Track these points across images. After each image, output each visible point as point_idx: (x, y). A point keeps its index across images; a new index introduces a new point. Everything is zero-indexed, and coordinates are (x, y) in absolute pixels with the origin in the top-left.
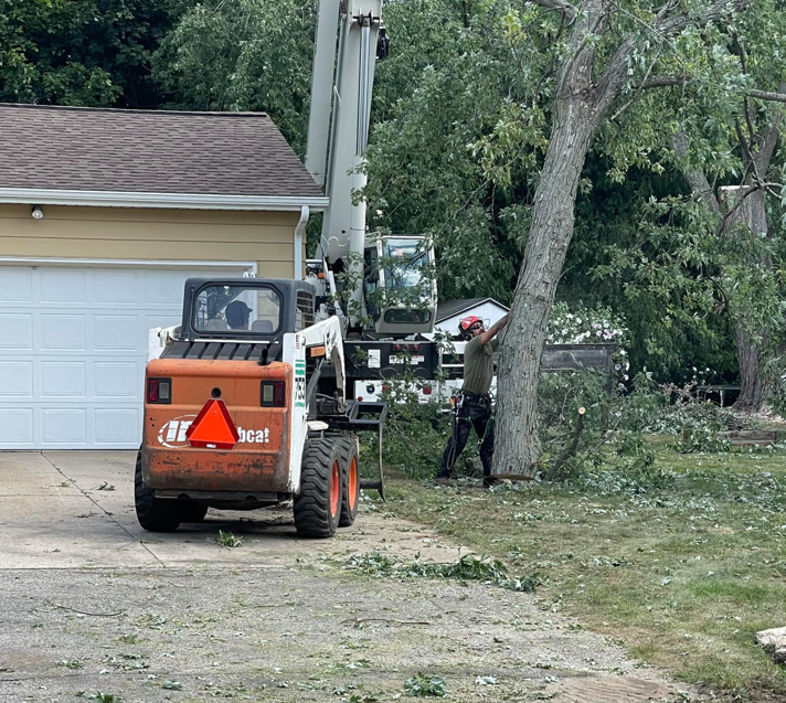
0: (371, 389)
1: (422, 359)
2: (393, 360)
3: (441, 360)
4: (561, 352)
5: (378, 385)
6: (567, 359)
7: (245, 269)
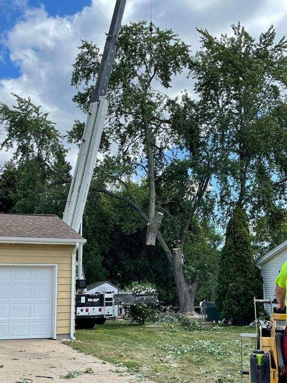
0: (82, 310)
1: (98, 300)
2: (89, 300)
3: (105, 300)
4: (141, 297)
5: (84, 308)
6: (143, 299)
7: (53, 267)
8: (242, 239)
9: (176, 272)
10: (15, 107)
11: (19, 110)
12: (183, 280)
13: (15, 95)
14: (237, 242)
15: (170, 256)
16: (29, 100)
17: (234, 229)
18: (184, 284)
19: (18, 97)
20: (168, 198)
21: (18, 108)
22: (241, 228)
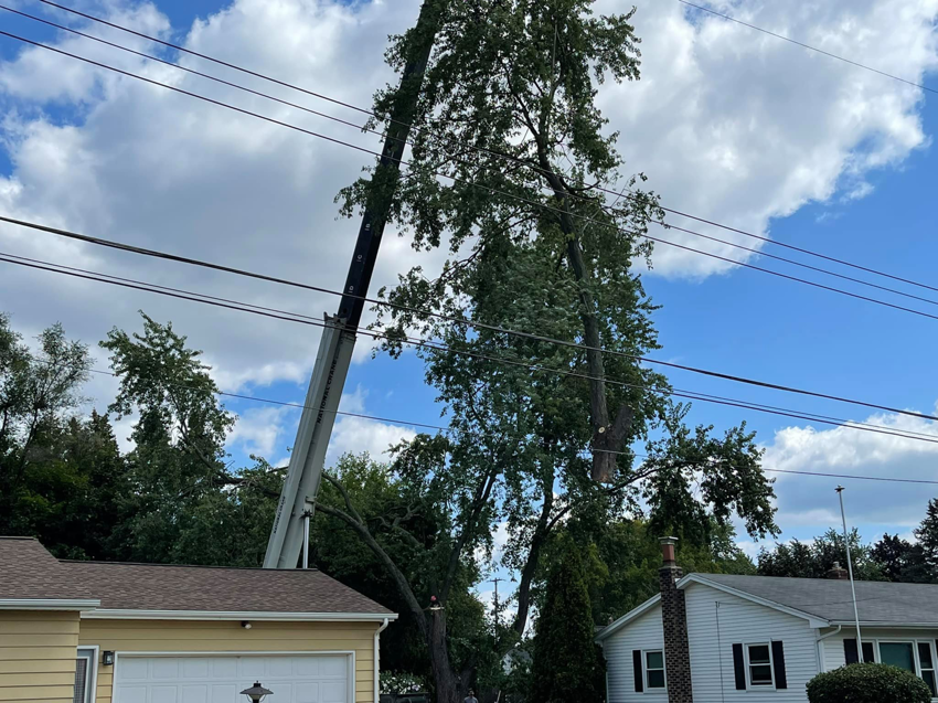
7: (348, 655)
8: (578, 597)
9: (435, 651)
10: (138, 337)
11: (146, 345)
12: (446, 665)
13: (145, 317)
14: (570, 603)
15: (423, 620)
16: (170, 329)
17: (563, 580)
18: (447, 674)
19: (149, 321)
20: (408, 509)
21: (144, 340)
22: (576, 580)
